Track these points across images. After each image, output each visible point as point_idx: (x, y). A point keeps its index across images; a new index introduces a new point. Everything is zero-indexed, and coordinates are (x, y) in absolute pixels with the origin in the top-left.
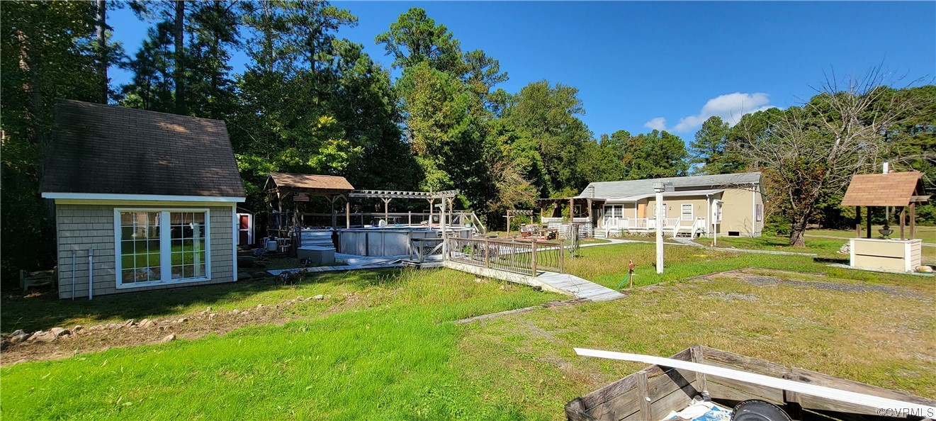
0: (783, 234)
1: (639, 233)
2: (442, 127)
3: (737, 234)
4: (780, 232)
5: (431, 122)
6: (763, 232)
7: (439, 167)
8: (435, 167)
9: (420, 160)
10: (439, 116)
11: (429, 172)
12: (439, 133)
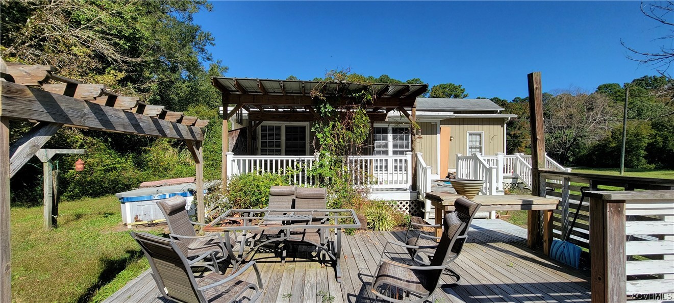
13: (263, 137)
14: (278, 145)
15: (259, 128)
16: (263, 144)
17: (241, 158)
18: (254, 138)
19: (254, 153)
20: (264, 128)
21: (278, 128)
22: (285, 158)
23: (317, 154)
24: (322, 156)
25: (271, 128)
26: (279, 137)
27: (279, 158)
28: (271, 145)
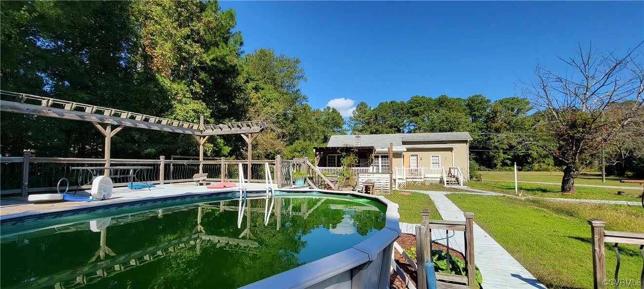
1: (415, 182)
2: (200, 41)
5: (186, 31)
7: (195, 96)
8: (188, 95)
9: (166, 82)
10: (198, 26)
11: (180, 102)
12: (197, 49)
13: (329, 160)
14: (334, 163)
15: (327, 157)
16: (329, 163)
17: (320, 168)
18: (326, 160)
19: (325, 166)
20: (329, 157)
21: (335, 157)
22: (328, 168)
23: (342, 167)
24: (344, 167)
25: (332, 156)
26: (334, 160)
27: (335, 168)
28: (332, 163)
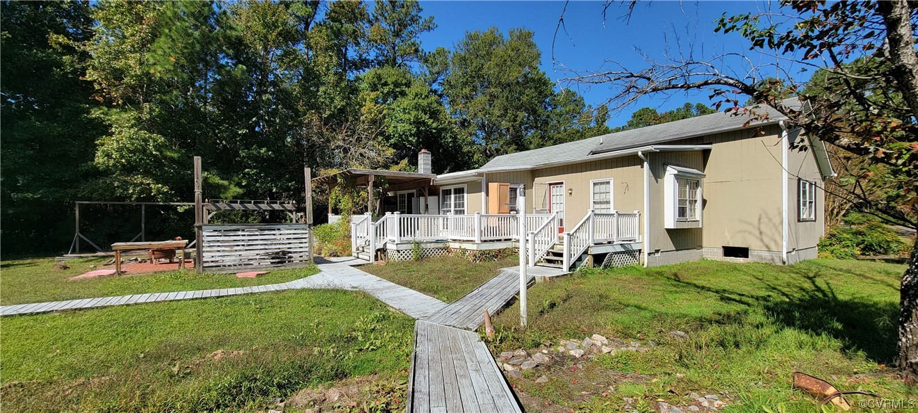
0: (876, 252)
3: (743, 252)
4: (868, 249)
6: (822, 247)
